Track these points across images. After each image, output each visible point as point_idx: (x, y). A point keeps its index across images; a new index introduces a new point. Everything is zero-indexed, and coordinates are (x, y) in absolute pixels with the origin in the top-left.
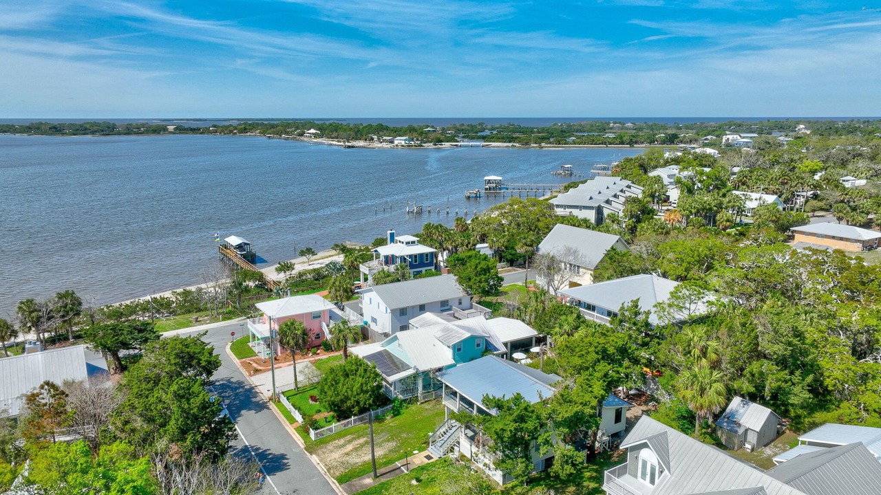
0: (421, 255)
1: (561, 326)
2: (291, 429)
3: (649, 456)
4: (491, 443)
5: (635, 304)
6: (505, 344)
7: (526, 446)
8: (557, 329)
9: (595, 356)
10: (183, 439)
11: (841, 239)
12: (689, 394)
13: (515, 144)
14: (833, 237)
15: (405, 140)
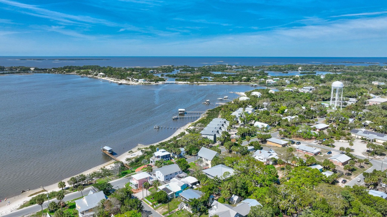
0: (167, 155)
1: (203, 180)
2: (149, 206)
3: (215, 207)
4: (191, 206)
5: (217, 176)
6: (191, 184)
7: (196, 207)
8: (202, 181)
9: (208, 190)
10: (138, 209)
11: (278, 144)
12: (224, 195)
13: (188, 82)
14: (276, 143)
15: (143, 80)
